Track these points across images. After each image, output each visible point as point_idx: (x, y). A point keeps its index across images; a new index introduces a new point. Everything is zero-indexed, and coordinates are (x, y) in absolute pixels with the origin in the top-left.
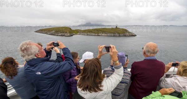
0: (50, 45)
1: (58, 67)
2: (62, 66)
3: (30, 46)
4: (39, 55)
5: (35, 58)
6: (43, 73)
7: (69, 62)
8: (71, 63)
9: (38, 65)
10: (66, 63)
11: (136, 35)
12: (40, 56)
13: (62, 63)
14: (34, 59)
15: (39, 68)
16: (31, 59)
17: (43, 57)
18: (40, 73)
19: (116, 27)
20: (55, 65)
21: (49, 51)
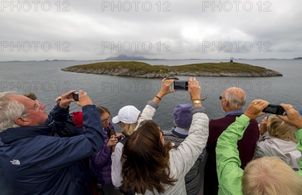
0: (68, 97)
1: (62, 147)
2: (73, 146)
3: (6, 102)
4: (25, 120)
5: (15, 126)
6: (26, 162)
7: (91, 136)
8: (94, 140)
9: (20, 142)
10: (82, 139)
12: (26, 124)
13: (74, 139)
14: (10, 130)
15: (18, 151)
16: (5, 129)
17: (37, 124)
18: (18, 162)
19: (231, 61)
20: (56, 142)
21: (65, 108)
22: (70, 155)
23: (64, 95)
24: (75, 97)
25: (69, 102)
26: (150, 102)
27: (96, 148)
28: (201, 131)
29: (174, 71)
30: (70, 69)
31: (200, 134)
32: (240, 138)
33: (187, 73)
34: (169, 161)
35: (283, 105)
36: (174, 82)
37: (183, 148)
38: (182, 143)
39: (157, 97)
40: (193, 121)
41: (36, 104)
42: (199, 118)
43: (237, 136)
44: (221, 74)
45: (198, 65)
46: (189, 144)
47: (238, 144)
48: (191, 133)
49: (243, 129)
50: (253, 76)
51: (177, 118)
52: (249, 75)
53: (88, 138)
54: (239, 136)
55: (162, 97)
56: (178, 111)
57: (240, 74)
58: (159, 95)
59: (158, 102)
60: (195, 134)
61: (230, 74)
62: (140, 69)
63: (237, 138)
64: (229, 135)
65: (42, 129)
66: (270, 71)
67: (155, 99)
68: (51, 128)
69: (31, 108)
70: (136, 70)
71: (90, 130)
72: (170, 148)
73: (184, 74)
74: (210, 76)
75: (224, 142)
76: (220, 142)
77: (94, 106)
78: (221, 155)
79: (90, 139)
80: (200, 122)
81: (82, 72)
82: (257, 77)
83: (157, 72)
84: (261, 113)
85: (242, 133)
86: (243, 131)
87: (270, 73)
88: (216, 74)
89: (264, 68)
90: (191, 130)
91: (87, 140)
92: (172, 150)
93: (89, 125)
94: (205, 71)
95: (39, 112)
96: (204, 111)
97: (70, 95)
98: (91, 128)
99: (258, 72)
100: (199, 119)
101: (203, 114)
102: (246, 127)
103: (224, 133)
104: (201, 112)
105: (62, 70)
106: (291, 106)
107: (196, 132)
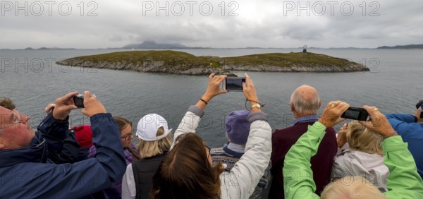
0: (66, 102)
7: (105, 160)
11: (367, 70)
19: (305, 51)
20: (51, 173)
21: (63, 119)
22: (74, 190)
23: (60, 99)
24: (78, 101)
25: (69, 111)
26: (192, 107)
27: (113, 176)
28: (262, 146)
29: (228, 65)
30: (71, 62)
31: (261, 149)
32: (314, 154)
33: (247, 67)
34: (219, 189)
35: (366, 107)
36: (226, 79)
37: (238, 169)
38: (237, 163)
39: (203, 100)
40: (250, 132)
41: (13, 115)
42: (260, 127)
43: (310, 151)
44: (293, 68)
45: (260, 56)
46: (247, 164)
47: (311, 162)
48: (249, 149)
49: (318, 141)
50: (333, 71)
51: (230, 131)
52: (329, 69)
53: (101, 163)
54: (312, 150)
55: (209, 100)
56: (231, 120)
57: (318, 69)
58: (204, 98)
59: (203, 107)
60: (254, 150)
61: (304, 69)
62: (181, 62)
63: (310, 154)
64: (300, 150)
65: (26, 154)
66: (354, 63)
67: (200, 103)
68: (42, 150)
69: (6, 122)
70: (174, 64)
71: (104, 151)
72: (220, 171)
73: (243, 68)
74: (278, 71)
75: (294, 159)
76: (288, 160)
77: (108, 115)
78: (290, 178)
79: (104, 164)
80: (261, 133)
81: (90, 67)
82: (339, 72)
83: (206, 65)
84: (340, 119)
85: (316, 147)
86: (318, 144)
87: (355, 66)
88: (285, 69)
89: (347, 61)
90: (248, 145)
91: (99, 165)
92: (223, 173)
93: (102, 144)
94: (271, 64)
95: (19, 127)
96: (265, 118)
97: (69, 99)
98: (105, 147)
99: (340, 66)
100: (259, 130)
101: (264, 122)
102: (322, 138)
103: (294, 147)
104: (262, 119)
105: (58, 63)
106: (376, 109)
107: (256, 147)
